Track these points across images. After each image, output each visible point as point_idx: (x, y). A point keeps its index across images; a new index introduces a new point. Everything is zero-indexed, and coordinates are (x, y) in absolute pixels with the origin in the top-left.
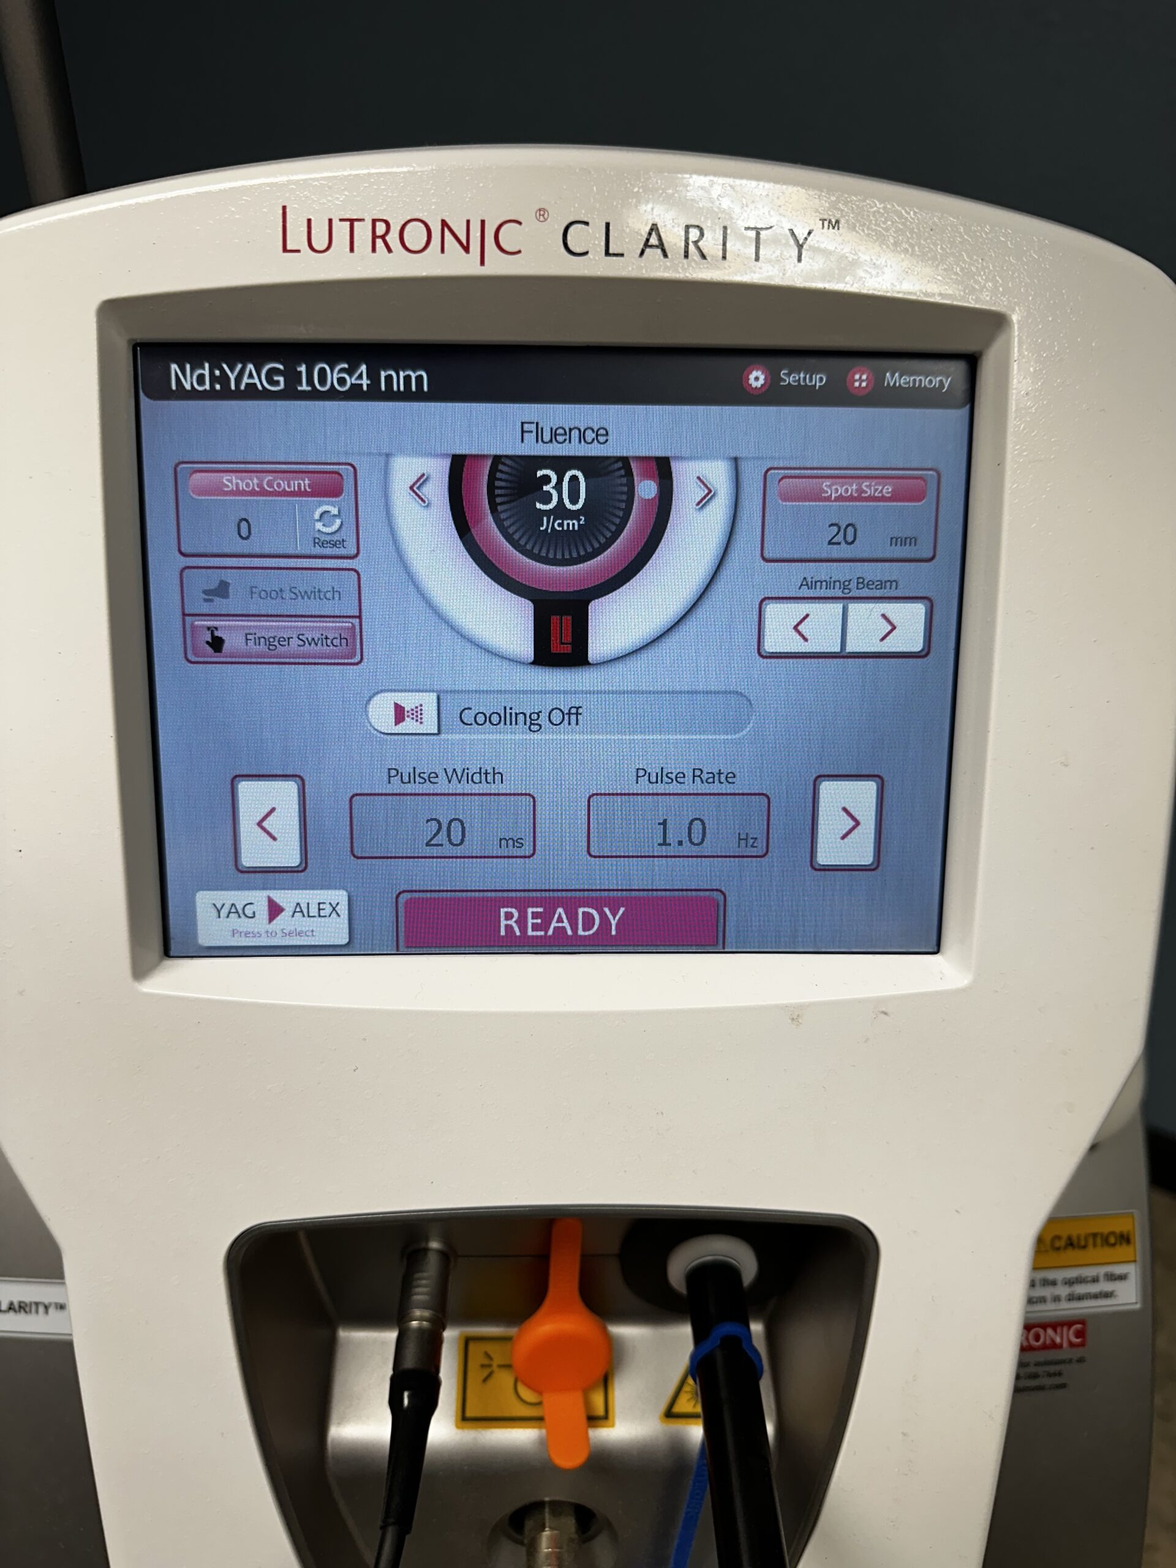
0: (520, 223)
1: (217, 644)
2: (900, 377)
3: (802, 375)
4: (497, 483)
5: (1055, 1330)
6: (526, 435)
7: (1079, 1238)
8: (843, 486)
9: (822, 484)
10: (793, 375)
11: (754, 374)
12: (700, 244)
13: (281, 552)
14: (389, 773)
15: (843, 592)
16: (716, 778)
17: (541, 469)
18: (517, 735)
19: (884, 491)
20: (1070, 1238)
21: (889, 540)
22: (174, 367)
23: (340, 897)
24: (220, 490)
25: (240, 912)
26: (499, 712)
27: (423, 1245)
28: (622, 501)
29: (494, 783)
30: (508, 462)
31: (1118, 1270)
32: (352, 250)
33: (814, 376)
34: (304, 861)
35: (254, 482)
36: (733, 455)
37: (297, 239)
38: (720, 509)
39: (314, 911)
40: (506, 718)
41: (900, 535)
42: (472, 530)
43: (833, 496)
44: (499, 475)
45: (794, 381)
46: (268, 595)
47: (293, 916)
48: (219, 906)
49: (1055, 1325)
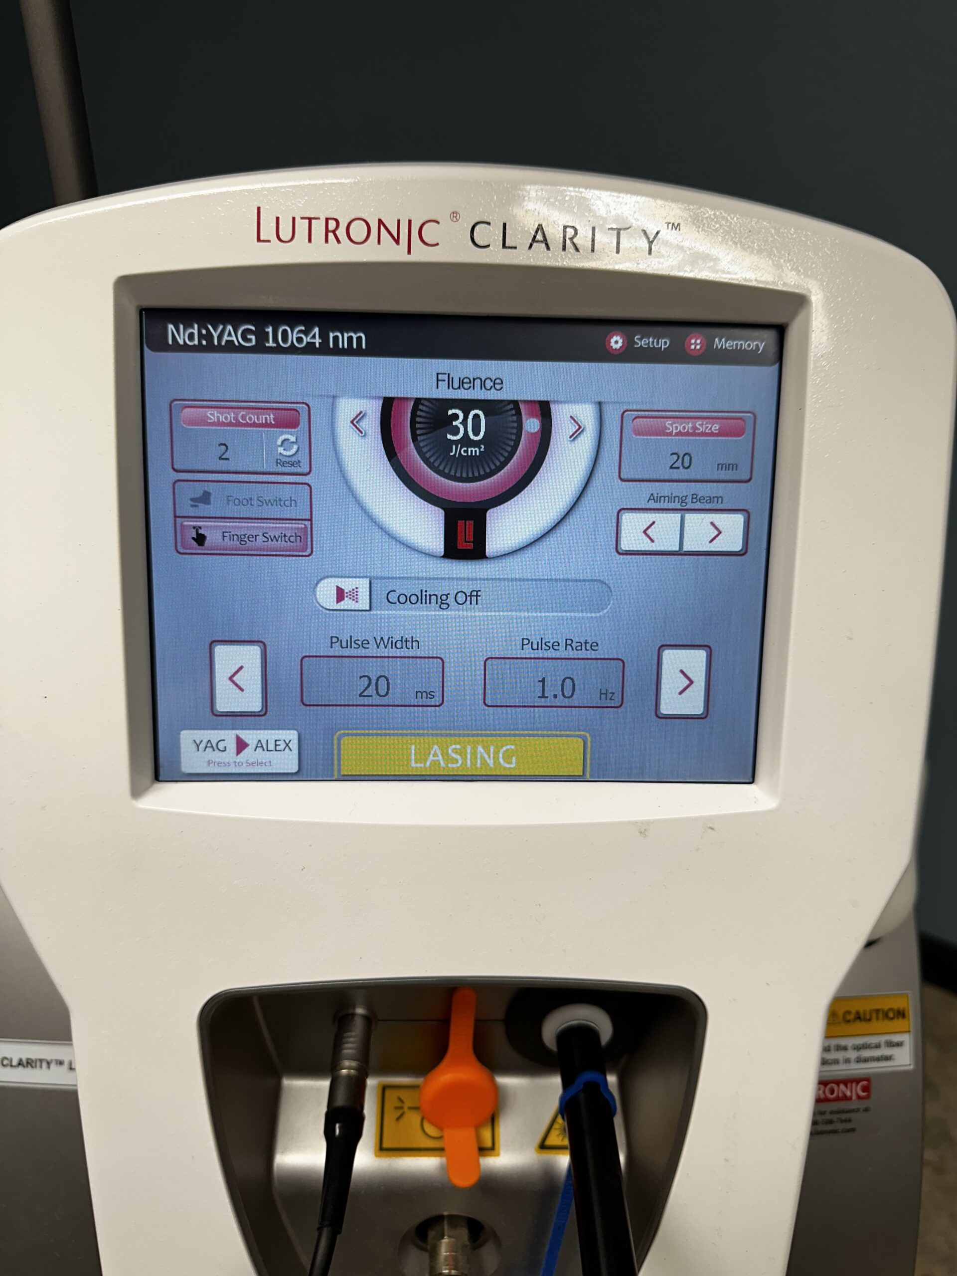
0: (438, 222)
1: (200, 539)
2: (726, 341)
3: (651, 340)
4: (418, 419)
5: (846, 1086)
6: (440, 383)
7: (865, 1014)
8: (682, 424)
9: (665, 424)
10: (644, 340)
11: (615, 338)
12: (575, 240)
13: (251, 469)
14: (332, 640)
15: (681, 505)
16: (584, 645)
17: (451, 409)
18: (430, 612)
19: (713, 429)
20: (858, 1013)
21: (716, 466)
22: (171, 327)
23: (292, 736)
24: (204, 422)
25: (214, 745)
26: (417, 594)
27: (351, 1011)
28: (514, 434)
29: (412, 648)
30: (426, 403)
31: (896, 1038)
32: (310, 240)
33: (660, 340)
34: (264, 709)
35: (231, 416)
36: (599, 400)
37: (268, 231)
38: (587, 440)
39: (271, 746)
40: (423, 598)
41: (724, 462)
42: (398, 455)
43: (674, 431)
44: (419, 413)
45: (645, 344)
46: (241, 502)
47: (255, 750)
48: (198, 742)
49: (846, 1082)
